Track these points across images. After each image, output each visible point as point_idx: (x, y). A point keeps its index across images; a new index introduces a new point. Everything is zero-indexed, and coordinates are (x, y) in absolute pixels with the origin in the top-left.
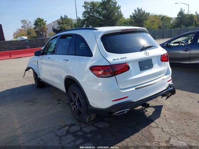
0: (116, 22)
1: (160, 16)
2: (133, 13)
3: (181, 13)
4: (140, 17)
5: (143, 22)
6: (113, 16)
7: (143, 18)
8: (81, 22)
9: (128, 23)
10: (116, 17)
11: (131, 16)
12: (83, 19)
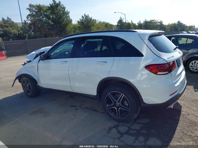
0: (67, 27)
1: (103, 23)
2: (80, 19)
3: (120, 21)
4: (88, 23)
5: (91, 28)
6: (64, 21)
7: (91, 24)
8: (28, 26)
9: (78, 29)
10: (66, 22)
11: (79, 22)
12: (30, 23)
